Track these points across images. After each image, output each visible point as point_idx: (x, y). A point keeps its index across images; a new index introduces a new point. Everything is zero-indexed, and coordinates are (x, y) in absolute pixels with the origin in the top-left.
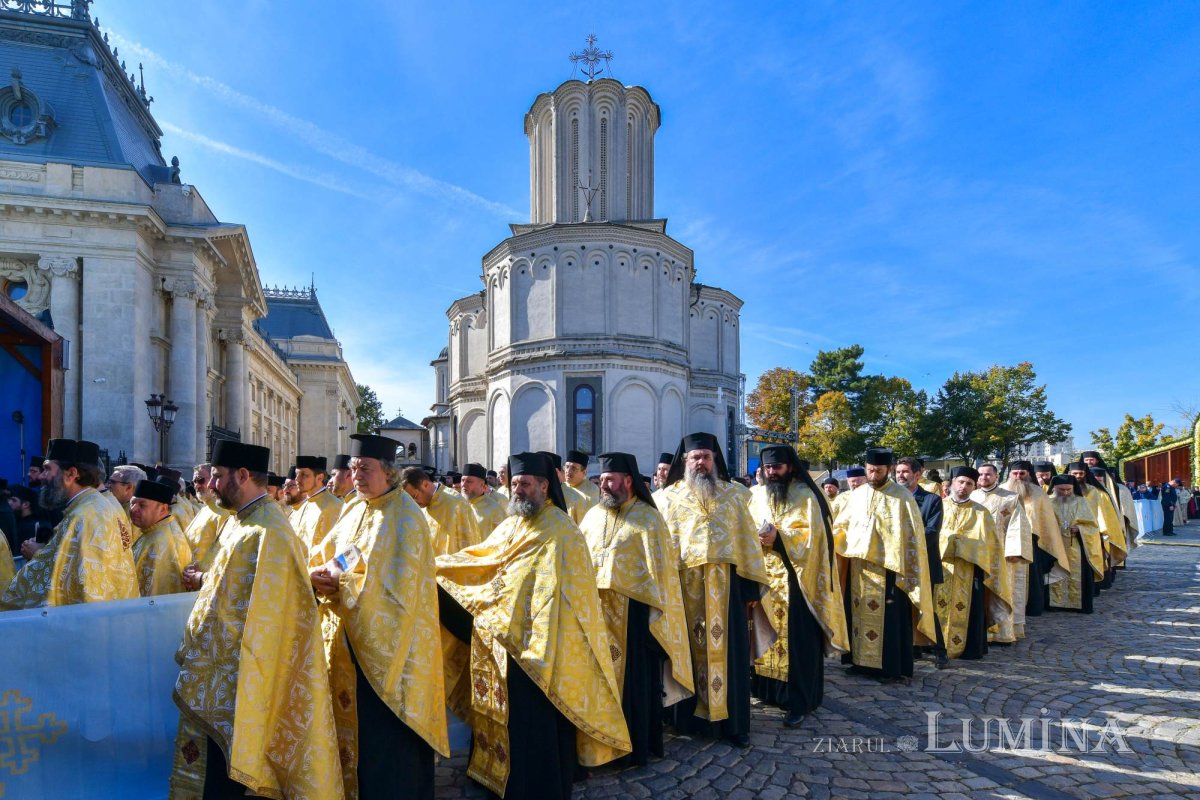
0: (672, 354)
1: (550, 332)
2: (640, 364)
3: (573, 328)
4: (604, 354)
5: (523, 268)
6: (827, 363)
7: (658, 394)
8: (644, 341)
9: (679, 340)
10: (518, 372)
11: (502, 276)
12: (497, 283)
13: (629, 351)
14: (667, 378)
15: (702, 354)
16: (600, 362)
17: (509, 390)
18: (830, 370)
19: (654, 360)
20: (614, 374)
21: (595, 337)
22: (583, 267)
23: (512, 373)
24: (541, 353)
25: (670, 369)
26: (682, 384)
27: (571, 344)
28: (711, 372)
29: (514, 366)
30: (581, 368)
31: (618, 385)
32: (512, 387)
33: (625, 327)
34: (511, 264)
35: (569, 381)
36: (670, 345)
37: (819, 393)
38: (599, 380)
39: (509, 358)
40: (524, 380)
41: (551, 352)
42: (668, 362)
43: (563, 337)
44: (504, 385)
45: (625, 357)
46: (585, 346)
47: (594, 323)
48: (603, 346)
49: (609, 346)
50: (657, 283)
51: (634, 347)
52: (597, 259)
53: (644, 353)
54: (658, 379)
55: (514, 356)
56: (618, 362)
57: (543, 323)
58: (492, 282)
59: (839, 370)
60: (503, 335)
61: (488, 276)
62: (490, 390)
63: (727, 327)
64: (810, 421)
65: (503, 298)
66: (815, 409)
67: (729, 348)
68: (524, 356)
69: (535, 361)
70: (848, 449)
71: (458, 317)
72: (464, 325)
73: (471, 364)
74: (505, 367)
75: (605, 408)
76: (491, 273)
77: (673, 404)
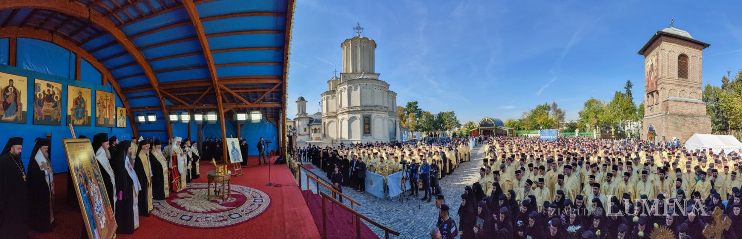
0: (386, 109)
1: (359, 104)
2: (380, 112)
3: (364, 103)
4: (372, 110)
5: (350, 89)
6: (410, 105)
7: (383, 119)
8: (380, 107)
9: (387, 106)
11: (345, 89)
12: (343, 90)
13: (377, 109)
14: (385, 115)
15: (390, 108)
16: (371, 112)
17: (347, 118)
18: (410, 107)
19: (383, 111)
20: (374, 115)
21: (370, 106)
22: (366, 89)
23: (349, 114)
24: (356, 109)
25: (386, 113)
26: (388, 116)
27: (364, 107)
28: (391, 111)
29: (349, 112)
30: (366, 113)
31: (375, 117)
33: (376, 103)
34: (348, 87)
35: (363, 116)
36: (385, 107)
37: (408, 113)
38: (371, 116)
39: (347, 110)
40: (352, 115)
41: (359, 109)
42: (386, 111)
43: (362, 106)
44: (347, 116)
45: (376, 111)
46: (367, 108)
47: (369, 102)
48: (371, 108)
49: (373, 108)
50: (383, 93)
51: (379, 108)
52: (370, 87)
53: (379, 109)
54: (383, 115)
55: (349, 109)
56: (375, 112)
57: (356, 102)
58: (341, 91)
59: (413, 107)
60: (345, 104)
61: (339, 89)
62: (340, 117)
63: (394, 101)
64: (407, 120)
65: (345, 95)
66: (408, 117)
67: (394, 105)
68: (352, 110)
69: (355, 111)
70: (417, 128)
71: (325, 96)
72: (328, 98)
73: (329, 108)
74: (346, 112)
75: (372, 123)
76: (341, 88)
77: (386, 121)
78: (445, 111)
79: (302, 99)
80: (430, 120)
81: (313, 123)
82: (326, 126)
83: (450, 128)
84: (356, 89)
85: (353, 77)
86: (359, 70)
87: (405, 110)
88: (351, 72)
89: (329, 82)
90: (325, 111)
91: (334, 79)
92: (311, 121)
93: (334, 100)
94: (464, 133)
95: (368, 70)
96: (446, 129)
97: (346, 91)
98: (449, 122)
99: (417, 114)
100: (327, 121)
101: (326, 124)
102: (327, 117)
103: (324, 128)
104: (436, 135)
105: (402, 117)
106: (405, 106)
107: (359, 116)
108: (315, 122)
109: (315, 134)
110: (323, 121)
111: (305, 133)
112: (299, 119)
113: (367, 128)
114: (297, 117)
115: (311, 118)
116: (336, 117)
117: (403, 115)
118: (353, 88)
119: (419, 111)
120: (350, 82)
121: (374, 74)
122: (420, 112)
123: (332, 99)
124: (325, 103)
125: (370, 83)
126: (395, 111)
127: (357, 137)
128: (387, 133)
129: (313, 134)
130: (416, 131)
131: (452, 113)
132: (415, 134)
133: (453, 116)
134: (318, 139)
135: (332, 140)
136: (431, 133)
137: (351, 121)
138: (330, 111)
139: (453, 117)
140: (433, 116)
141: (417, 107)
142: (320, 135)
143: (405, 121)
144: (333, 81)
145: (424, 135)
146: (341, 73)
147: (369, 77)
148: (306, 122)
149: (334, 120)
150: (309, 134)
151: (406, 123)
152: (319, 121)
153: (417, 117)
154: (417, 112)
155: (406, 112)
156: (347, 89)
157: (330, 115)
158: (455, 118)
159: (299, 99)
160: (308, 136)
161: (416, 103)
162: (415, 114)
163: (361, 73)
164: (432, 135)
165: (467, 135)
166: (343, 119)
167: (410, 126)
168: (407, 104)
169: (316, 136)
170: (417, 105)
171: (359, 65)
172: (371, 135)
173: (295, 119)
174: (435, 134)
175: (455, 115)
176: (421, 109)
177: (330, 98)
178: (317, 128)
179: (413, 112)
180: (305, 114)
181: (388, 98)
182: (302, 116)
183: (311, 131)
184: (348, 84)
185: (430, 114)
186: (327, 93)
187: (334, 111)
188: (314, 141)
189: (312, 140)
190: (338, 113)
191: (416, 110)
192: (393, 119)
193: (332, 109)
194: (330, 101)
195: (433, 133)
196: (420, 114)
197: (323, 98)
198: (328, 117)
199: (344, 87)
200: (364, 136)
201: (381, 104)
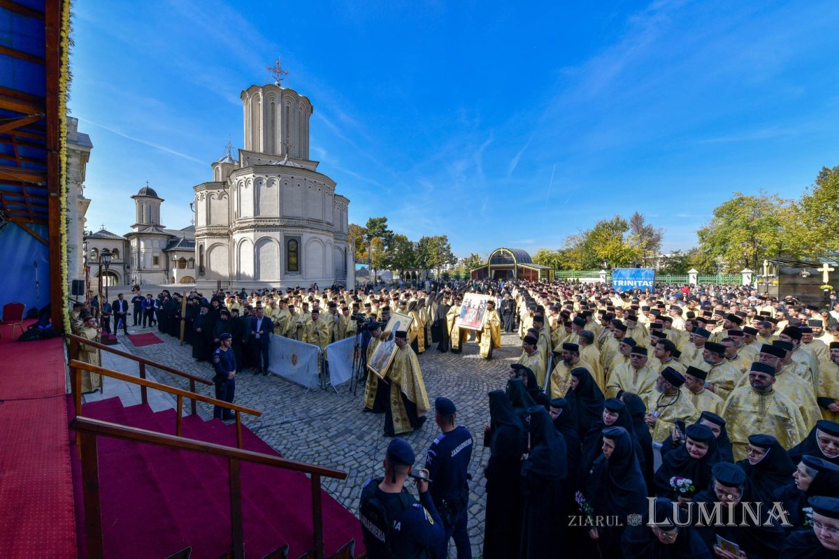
0: (329, 227)
1: (276, 213)
2: (317, 232)
3: (287, 213)
4: (302, 227)
5: (259, 182)
6: (373, 223)
7: (324, 245)
8: (319, 222)
9: (331, 221)
10: (258, 231)
11: (247, 182)
12: (243, 184)
13: (313, 226)
14: (328, 238)
15: (337, 227)
16: (300, 230)
17: (252, 238)
18: (374, 226)
19: (323, 230)
20: (306, 237)
21: (298, 219)
22: (293, 186)
23: (255, 231)
24: (271, 223)
25: (329, 234)
26: (332, 240)
27: (286, 221)
28: (338, 232)
29: (257, 228)
30: (292, 232)
31: (308, 240)
32: (255, 238)
33: (311, 215)
34: (254, 178)
35: (286, 237)
36: (328, 223)
37: (370, 237)
38: (300, 238)
39: (253, 223)
40: (261, 235)
41: (278, 224)
42: (328, 231)
43: (282, 217)
44: (251, 236)
45: (312, 228)
46: (293, 222)
47: (297, 212)
48: (302, 223)
49: (304, 223)
51: (314, 224)
52: (299, 183)
53: (316, 226)
54: (324, 238)
55: (256, 223)
56: (309, 230)
57: (272, 209)
58: (240, 184)
59: (377, 227)
60: (248, 211)
61: (237, 179)
62: (237, 237)
63: (344, 213)
64: (367, 249)
65: (248, 193)
66: (369, 243)
67: (345, 221)
68: (262, 223)
69: (268, 226)
70: (384, 263)
71: (204, 192)
72: (209, 196)
73: (213, 217)
74: (250, 227)
75: (303, 250)
76: (239, 178)
77: (329, 249)
78: (431, 236)
79: (150, 193)
80: (408, 250)
81: (176, 247)
82: (204, 253)
83: (440, 265)
84: (270, 183)
85: (265, 161)
86: (279, 150)
87: (364, 231)
88: (262, 151)
89: (214, 164)
90: (202, 222)
91: (227, 160)
92: (172, 242)
93: (224, 201)
94: (462, 275)
95: (295, 151)
96: (432, 267)
97: (251, 186)
98: (438, 254)
99: (386, 240)
100: (207, 243)
101: (206, 248)
102: (207, 234)
103: (201, 257)
104: (414, 276)
105: (358, 244)
106: (363, 225)
107: (276, 235)
108: (182, 245)
109: (182, 270)
110: (198, 242)
111: (156, 267)
112: (139, 236)
113: (292, 259)
114: (136, 230)
115: (172, 237)
116: (228, 235)
117: (361, 240)
118: (265, 181)
119: (388, 234)
120: (258, 168)
121: (308, 161)
122: (390, 237)
123: (220, 198)
124: (202, 205)
125: (299, 176)
126: (345, 231)
127: (273, 274)
128: (330, 270)
129: (175, 271)
130: (382, 268)
131: (443, 239)
132: (381, 272)
133: (445, 244)
134: (187, 279)
135: (219, 283)
136: (408, 274)
137: (259, 244)
138: (213, 223)
139: (445, 246)
140: (411, 244)
141: (386, 227)
142: (192, 273)
143: (364, 250)
144: (223, 165)
145: (396, 277)
146: (239, 150)
147: (297, 165)
148: (159, 243)
149: (225, 241)
150: (167, 270)
151: (365, 253)
152: (190, 244)
153: (384, 245)
154: (385, 236)
155: (366, 236)
156: (252, 182)
157: (215, 232)
158: (449, 248)
159: (141, 191)
160: (162, 275)
161: (385, 220)
162: (382, 239)
163: (282, 156)
164: (408, 276)
165: (466, 278)
166: (243, 241)
167: (373, 259)
168: (367, 221)
169: (183, 276)
170: (385, 224)
171: (279, 140)
172: (300, 273)
173: (129, 235)
174: (414, 273)
175: (448, 243)
176: (391, 232)
177: (216, 196)
178: (187, 259)
179: (378, 235)
180: (157, 226)
181: (334, 207)
182: (150, 230)
183: (171, 263)
184: (255, 172)
185: (406, 239)
186: (209, 185)
187: (225, 222)
188: (177, 284)
189: (173, 282)
190: (232, 228)
191: (386, 232)
192: (342, 246)
193: (221, 218)
194: (215, 202)
195: (410, 273)
196: (390, 239)
197: (198, 193)
198: (210, 235)
199: (247, 176)
200: (286, 274)
201: (319, 217)
